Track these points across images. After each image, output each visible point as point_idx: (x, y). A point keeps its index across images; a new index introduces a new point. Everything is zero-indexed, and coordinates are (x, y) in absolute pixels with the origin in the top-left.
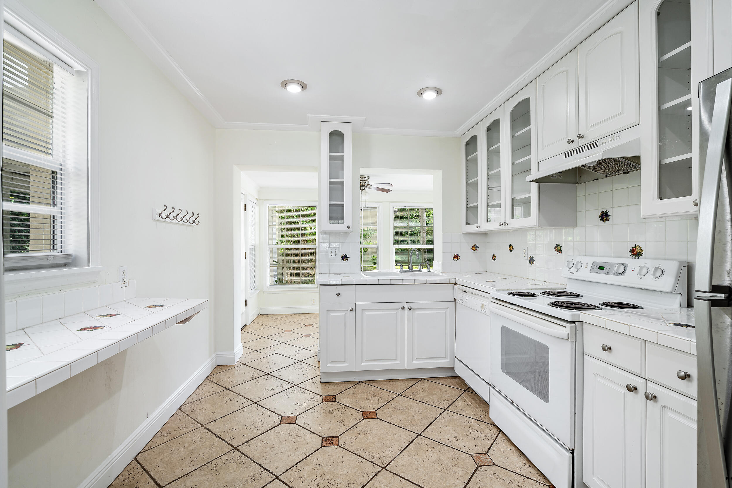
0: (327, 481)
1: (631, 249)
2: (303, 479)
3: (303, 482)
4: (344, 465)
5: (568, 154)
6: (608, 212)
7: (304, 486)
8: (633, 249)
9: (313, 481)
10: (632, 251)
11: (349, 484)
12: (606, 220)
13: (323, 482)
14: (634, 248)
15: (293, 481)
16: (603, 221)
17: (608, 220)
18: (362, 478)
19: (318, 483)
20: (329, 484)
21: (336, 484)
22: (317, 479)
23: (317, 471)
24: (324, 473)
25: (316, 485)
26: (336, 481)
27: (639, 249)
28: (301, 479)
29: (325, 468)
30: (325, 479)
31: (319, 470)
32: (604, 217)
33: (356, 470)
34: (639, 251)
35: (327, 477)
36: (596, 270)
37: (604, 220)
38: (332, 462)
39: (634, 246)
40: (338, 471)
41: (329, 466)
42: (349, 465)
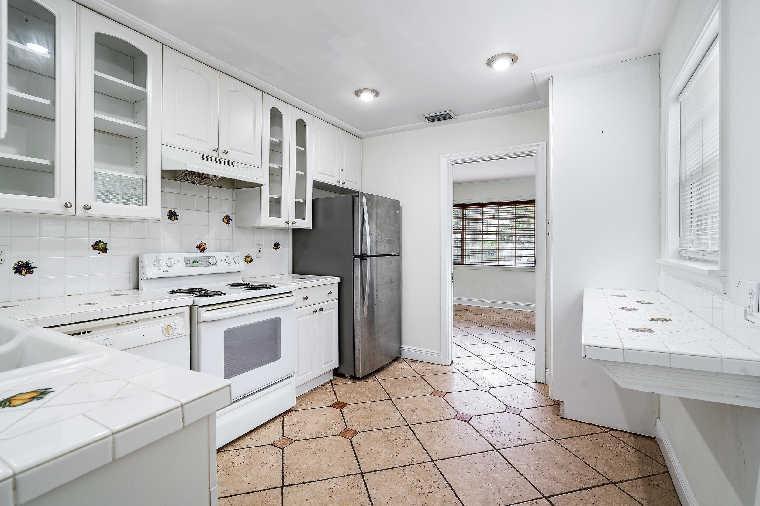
0: (420, 486)
1: (197, 246)
2: (442, 499)
3: (444, 496)
4: (393, 493)
5: (205, 158)
6: (176, 212)
7: (444, 492)
8: (199, 246)
9: (433, 492)
10: (199, 247)
11: (404, 475)
12: (174, 220)
13: (424, 488)
14: (200, 244)
15: (453, 501)
16: (171, 220)
17: (177, 220)
18: (389, 474)
19: (430, 489)
20: (420, 483)
21: (414, 480)
22: (429, 493)
23: (424, 501)
24: (418, 495)
25: (433, 488)
26: (413, 482)
27: (204, 245)
28: (444, 500)
29: (414, 500)
30: (422, 489)
31: (421, 501)
32: (172, 216)
33: (386, 484)
34: (204, 247)
35: (418, 490)
36: (190, 264)
37: (173, 218)
38: (403, 503)
39: (200, 243)
40: (404, 491)
41: (408, 499)
42: (388, 491)
